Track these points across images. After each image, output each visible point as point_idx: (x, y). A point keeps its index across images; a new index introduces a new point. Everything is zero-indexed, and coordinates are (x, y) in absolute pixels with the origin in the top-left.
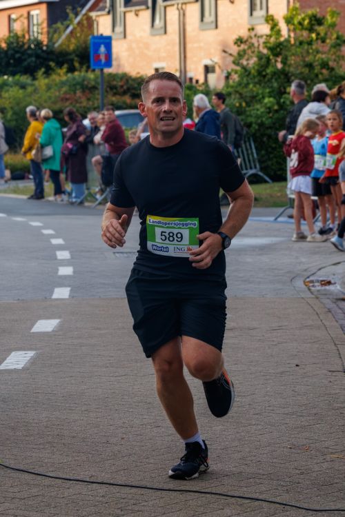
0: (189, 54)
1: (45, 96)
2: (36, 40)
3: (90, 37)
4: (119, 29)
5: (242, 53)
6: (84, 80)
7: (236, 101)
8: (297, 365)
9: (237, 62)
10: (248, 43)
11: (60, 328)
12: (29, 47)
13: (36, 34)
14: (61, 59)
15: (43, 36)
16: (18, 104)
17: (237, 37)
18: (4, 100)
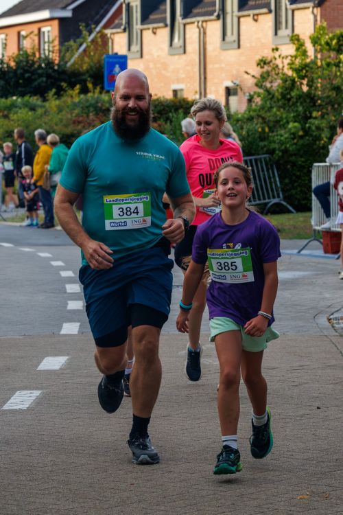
0: (209, 76)
1: (57, 118)
2: (47, 58)
3: (104, 56)
4: (135, 48)
5: (265, 76)
6: (97, 102)
7: (259, 125)
8: (318, 408)
9: (260, 84)
10: (271, 64)
11: (68, 365)
12: (40, 66)
13: (47, 53)
14: (73, 80)
15: (54, 55)
16: (27, 127)
17: (261, 58)
18: (12, 123)
